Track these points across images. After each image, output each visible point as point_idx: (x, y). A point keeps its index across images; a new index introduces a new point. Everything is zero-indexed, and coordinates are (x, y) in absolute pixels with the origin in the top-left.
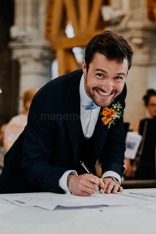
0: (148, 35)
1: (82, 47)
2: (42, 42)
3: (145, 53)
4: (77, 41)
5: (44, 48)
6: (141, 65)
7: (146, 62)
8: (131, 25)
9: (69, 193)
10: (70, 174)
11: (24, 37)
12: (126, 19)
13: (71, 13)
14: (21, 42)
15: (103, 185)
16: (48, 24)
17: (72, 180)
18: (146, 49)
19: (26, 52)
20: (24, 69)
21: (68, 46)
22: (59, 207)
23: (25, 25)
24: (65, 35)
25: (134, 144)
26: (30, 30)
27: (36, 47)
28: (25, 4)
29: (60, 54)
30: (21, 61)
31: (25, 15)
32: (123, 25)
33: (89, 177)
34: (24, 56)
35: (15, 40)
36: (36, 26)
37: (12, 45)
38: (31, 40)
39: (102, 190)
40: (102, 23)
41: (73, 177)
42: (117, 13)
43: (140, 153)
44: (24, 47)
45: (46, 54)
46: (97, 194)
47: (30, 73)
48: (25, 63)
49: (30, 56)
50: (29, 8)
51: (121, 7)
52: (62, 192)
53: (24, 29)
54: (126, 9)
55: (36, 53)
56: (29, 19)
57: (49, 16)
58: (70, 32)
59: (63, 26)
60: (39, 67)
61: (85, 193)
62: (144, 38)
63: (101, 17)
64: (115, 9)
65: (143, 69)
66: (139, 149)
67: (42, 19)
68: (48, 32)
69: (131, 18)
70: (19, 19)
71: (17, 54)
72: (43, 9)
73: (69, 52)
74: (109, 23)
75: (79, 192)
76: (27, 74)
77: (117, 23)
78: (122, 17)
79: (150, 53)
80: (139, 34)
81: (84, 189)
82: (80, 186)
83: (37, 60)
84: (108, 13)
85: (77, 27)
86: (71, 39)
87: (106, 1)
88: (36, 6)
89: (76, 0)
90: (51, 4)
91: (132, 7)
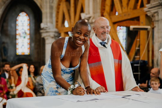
2: (56, 30)
4: (69, 28)
5: (55, 32)
11: (46, 27)
12: (91, 18)
13: (67, 16)
16: (57, 22)
19: (48, 34)
20: (47, 42)
21: (66, 31)
23: (47, 23)
24: (64, 26)
26: (49, 24)
27: (52, 32)
28: (46, 13)
30: (46, 38)
31: (47, 18)
34: (47, 36)
35: (42, 29)
36: (52, 23)
37: (41, 31)
38: (49, 29)
42: (88, 16)
44: (47, 32)
45: (56, 35)
48: (47, 39)
49: (49, 36)
50: (48, 15)
51: (89, 13)
53: (47, 24)
54: (91, 14)
55: (52, 34)
56: (48, 20)
57: (57, 18)
58: (66, 24)
59: (63, 22)
63: (80, 18)
64: (87, 14)
67: (54, 19)
68: (57, 25)
69: (94, 18)
70: (44, 20)
71: (44, 35)
72: (54, 15)
73: (67, 33)
76: (48, 44)
78: (90, 17)
83: (52, 38)
84: (84, 16)
85: (70, 22)
86: (67, 28)
87: (82, 11)
88: (51, 14)
89: (69, 11)
90: (58, 13)
91: (94, 13)
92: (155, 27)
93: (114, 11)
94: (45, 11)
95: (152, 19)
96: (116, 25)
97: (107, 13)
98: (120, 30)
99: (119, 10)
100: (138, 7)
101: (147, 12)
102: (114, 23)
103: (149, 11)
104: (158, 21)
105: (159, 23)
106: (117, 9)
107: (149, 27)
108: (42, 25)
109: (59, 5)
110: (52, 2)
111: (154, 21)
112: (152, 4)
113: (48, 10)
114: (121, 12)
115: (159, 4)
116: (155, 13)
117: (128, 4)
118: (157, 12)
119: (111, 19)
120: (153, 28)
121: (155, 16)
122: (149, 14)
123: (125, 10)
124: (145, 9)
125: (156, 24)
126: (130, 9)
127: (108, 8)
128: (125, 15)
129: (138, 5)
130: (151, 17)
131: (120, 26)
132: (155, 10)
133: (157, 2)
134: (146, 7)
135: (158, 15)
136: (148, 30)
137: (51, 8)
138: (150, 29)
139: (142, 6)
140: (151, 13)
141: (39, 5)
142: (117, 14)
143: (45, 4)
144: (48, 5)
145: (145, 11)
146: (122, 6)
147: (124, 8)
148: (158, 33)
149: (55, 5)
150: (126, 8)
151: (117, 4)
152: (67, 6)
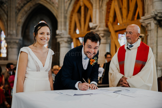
0: (106, 33)
1: (82, 37)
2: (68, 36)
3: (105, 39)
4: (80, 35)
5: (68, 38)
6: (103, 44)
7: (105, 42)
8: (100, 29)
9: (79, 90)
10: (79, 83)
11: (61, 34)
12: (98, 27)
13: (78, 25)
14: (60, 35)
15: (91, 87)
16: (70, 29)
17: (80, 85)
18: (105, 38)
19: (62, 39)
20: (61, 45)
21: (77, 37)
22: (75, 95)
23: (61, 30)
24: (76, 33)
25: (101, 72)
26: (63, 31)
27: (66, 37)
28: (61, 22)
29: (74, 40)
30: (60, 42)
31: (61, 26)
32: (97, 29)
33: (86, 83)
34: (61, 41)
35: (58, 35)
36: (66, 30)
37: (57, 37)
38: (64, 35)
39: (90, 88)
40: (89, 29)
41: (80, 84)
42: (95, 25)
43: (104, 75)
44: (61, 38)
45: (69, 40)
46: (89, 90)
47: (64, 47)
48: (62, 43)
49: (63, 41)
50: (63, 23)
51: (96, 23)
52: (76, 89)
53: (61, 31)
54: (98, 24)
55: (66, 40)
56: (63, 27)
57: (70, 26)
58: (78, 32)
59: (75, 30)
60: (67, 45)
61: (84, 90)
62: (104, 34)
63: (89, 26)
64: (94, 24)
65: (104, 45)
66: (103, 73)
67: (68, 27)
68: (70, 32)
69: (100, 27)
70: (59, 27)
71: (59, 40)
72: (68, 24)
73: (78, 39)
74: (92, 29)
75: (82, 89)
76: (62, 47)
77: (95, 29)
78: (96, 26)
79: (106, 39)
80: (103, 32)
81: (84, 88)
82: (83, 87)
83: (66, 42)
84: (91, 25)
85: (80, 30)
86: (78, 34)
87: (91, 21)
88: (65, 23)
89: (80, 20)
90: (71, 22)
91: (100, 23)
92: (148, 35)
93: (116, 21)
94: (60, 20)
95: (146, 29)
96: (118, 33)
97: (111, 23)
98: (122, 37)
99: (120, 21)
100: (136, 19)
101: (142, 23)
102: (116, 31)
103: (144, 22)
104: (150, 30)
105: (152, 32)
106: (118, 20)
107: (143, 35)
108: (58, 32)
109: (72, 15)
110: (66, 13)
111: (147, 31)
112: (146, 16)
113: (63, 20)
114: (121, 22)
115: (151, 17)
116: (148, 24)
117: (127, 16)
118: (150, 23)
119: (113, 28)
120: (147, 37)
121: (148, 27)
122: (143, 25)
123: (125, 21)
124: (141, 21)
125: (149, 33)
126: (129, 20)
127: (111, 19)
128: (125, 25)
129: (135, 17)
130: (145, 27)
131: (122, 34)
132: (148, 21)
133: (150, 15)
134: (141, 19)
135: (150, 26)
136: (143, 37)
137: (65, 18)
138: (144, 36)
139: (138, 18)
140: (145, 24)
141: (55, 14)
142: (119, 24)
143: (60, 14)
144: (63, 15)
145: (141, 22)
146: (122, 18)
147: (124, 19)
148: (150, 40)
149: (68, 15)
150: (126, 20)
151: (119, 16)
152: (78, 16)
